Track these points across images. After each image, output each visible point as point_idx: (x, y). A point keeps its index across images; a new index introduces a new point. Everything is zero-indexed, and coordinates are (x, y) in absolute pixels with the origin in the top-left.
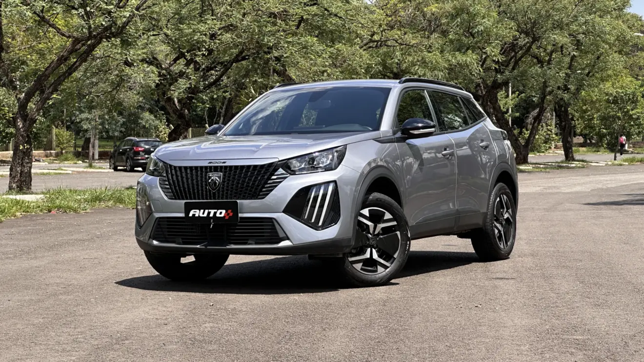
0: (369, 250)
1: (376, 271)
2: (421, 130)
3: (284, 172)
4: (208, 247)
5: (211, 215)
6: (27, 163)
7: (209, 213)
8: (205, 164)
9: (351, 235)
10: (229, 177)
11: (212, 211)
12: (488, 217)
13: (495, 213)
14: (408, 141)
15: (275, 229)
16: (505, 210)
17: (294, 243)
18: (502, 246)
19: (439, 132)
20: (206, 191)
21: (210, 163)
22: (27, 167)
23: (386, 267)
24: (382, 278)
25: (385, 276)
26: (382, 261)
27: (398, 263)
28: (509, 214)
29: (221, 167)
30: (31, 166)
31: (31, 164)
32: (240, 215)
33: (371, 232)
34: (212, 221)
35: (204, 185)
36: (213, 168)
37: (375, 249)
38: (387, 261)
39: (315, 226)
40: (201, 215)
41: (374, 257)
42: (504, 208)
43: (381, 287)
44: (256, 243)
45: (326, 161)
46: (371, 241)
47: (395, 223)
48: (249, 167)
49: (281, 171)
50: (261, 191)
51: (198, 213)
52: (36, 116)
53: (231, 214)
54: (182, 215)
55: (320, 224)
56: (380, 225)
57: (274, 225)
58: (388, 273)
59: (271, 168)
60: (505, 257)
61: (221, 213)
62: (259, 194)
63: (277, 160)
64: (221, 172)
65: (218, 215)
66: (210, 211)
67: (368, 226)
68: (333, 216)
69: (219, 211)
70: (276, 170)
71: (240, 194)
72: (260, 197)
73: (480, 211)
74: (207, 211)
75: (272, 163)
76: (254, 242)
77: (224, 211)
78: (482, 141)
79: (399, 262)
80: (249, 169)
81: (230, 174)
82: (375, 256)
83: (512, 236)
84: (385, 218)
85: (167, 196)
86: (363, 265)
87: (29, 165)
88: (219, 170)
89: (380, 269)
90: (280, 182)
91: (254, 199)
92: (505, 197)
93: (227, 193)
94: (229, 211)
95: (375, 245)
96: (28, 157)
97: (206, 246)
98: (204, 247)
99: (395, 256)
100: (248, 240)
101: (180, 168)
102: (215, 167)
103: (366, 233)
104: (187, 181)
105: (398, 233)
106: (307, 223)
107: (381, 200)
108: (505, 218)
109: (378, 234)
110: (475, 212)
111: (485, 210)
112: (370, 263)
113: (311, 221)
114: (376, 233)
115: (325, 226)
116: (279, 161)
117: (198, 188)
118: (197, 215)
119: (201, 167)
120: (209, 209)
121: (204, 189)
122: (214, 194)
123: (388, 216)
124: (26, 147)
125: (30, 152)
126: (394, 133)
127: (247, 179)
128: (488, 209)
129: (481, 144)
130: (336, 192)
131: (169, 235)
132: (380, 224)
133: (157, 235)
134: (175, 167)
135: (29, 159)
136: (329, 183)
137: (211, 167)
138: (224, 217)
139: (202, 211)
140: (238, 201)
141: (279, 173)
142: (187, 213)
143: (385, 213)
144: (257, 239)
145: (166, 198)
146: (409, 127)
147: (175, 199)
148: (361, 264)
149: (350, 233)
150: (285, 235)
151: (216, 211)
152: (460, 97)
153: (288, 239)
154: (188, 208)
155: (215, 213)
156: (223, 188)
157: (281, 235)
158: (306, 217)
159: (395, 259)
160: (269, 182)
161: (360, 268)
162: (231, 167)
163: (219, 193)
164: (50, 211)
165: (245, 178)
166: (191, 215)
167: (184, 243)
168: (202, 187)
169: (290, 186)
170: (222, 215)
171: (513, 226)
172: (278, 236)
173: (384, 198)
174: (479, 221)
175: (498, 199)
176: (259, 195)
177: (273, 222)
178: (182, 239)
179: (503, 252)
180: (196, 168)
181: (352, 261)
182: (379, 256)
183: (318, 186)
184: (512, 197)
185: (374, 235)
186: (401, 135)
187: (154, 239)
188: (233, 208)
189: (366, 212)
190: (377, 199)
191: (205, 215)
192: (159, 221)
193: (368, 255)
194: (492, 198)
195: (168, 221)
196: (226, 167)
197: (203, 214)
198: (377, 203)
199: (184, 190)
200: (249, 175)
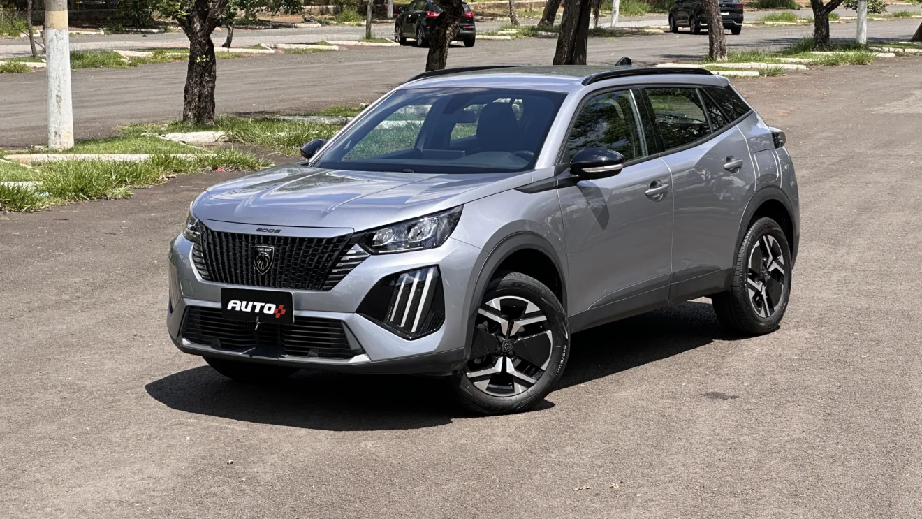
0: (501, 360)
1: (513, 391)
3: (362, 250)
4: (254, 357)
5: (257, 310)
6: (208, 82)
7: (254, 307)
8: (251, 231)
9: (464, 345)
10: (284, 253)
11: (259, 305)
12: (737, 273)
13: (750, 266)
14: (583, 183)
15: (345, 336)
16: (771, 257)
17: (373, 359)
18: (762, 314)
19: (647, 156)
20: (252, 272)
21: (259, 230)
22: (208, 87)
23: (528, 385)
24: (519, 403)
25: (526, 398)
26: (517, 374)
27: (549, 378)
28: (779, 263)
29: (273, 238)
30: (215, 85)
31: (214, 83)
32: (295, 313)
33: (505, 333)
34: (257, 319)
35: (249, 263)
36: (262, 238)
37: (510, 357)
38: (530, 376)
39: (406, 334)
40: (244, 309)
41: (508, 371)
42: (768, 256)
43: (518, 415)
44: (320, 356)
45: (428, 228)
46: (503, 345)
47: (544, 318)
48: (311, 240)
49: (356, 249)
50: (327, 278)
53: (283, 312)
54: (219, 305)
55: (414, 330)
56: (518, 322)
57: (342, 331)
58: (531, 394)
59: (344, 243)
60: (773, 327)
61: (270, 309)
62: (324, 282)
63: (352, 231)
64: (273, 244)
65: (266, 311)
67: (499, 324)
68: (433, 320)
69: (267, 306)
70: (349, 247)
71: (298, 281)
72: (324, 287)
73: (719, 269)
74: (250, 304)
75: (344, 236)
76: (316, 354)
77: (273, 306)
78: (728, 160)
79: (550, 376)
80: (312, 243)
81: (285, 249)
82: (511, 369)
83: (782, 295)
84: (526, 312)
85: (201, 274)
86: (490, 383)
87: (211, 85)
88: (270, 242)
89: (519, 388)
90: (355, 266)
91: (317, 290)
92: (771, 238)
93: (280, 278)
94: (281, 307)
95: (511, 353)
96: (209, 74)
97: (251, 354)
98: (248, 356)
99: (544, 367)
100: (308, 350)
101: (219, 233)
102: (264, 237)
103: (496, 335)
104: (228, 256)
105: (549, 333)
106: (394, 328)
107: (520, 286)
108: (770, 270)
109: (516, 337)
110: (708, 271)
111: (730, 266)
112: (503, 380)
113: (400, 325)
114: (513, 333)
115: (422, 333)
116: (355, 233)
117: (242, 267)
118: (238, 309)
119: (247, 236)
121: (250, 270)
122: (263, 277)
123: (532, 307)
124: (205, 60)
125: (212, 66)
126: (558, 171)
127: (308, 258)
128: (735, 263)
129: (726, 165)
131: (203, 333)
132: (519, 320)
133: (187, 330)
134: (212, 232)
135: (210, 76)
136: (428, 267)
137: (259, 237)
138: (274, 314)
139: (244, 303)
140: (293, 292)
141: (354, 252)
142: (225, 304)
143: (527, 303)
144: (320, 350)
145: (199, 278)
146: (584, 162)
147: (212, 280)
148: (488, 381)
150: (359, 347)
151: (263, 304)
152: (700, 89)
153: (364, 352)
154: (227, 296)
155: (262, 308)
156: (275, 270)
157: (354, 346)
158: (392, 320)
159: (544, 371)
160: (344, 258)
161: (486, 387)
162: (286, 239)
163: (269, 277)
164: (215, 168)
165: (305, 257)
166: (229, 308)
167: (224, 347)
168: (247, 265)
169: (374, 269)
170: (272, 312)
171: (786, 281)
172: (348, 347)
173: (524, 281)
174: (720, 284)
175: (758, 244)
176: (323, 284)
177: (341, 327)
178: (221, 340)
179: (763, 324)
180: (240, 236)
181: (472, 378)
182: (518, 368)
183: (413, 272)
184: (784, 237)
185: (510, 338)
186: (569, 173)
187: (184, 336)
188: (284, 301)
189: (495, 303)
190: (514, 284)
191: (249, 309)
192: (190, 312)
193: (498, 368)
194: (744, 244)
195: (201, 313)
196: (280, 238)
197: (246, 307)
198: (516, 289)
199: (224, 269)
200: (310, 253)
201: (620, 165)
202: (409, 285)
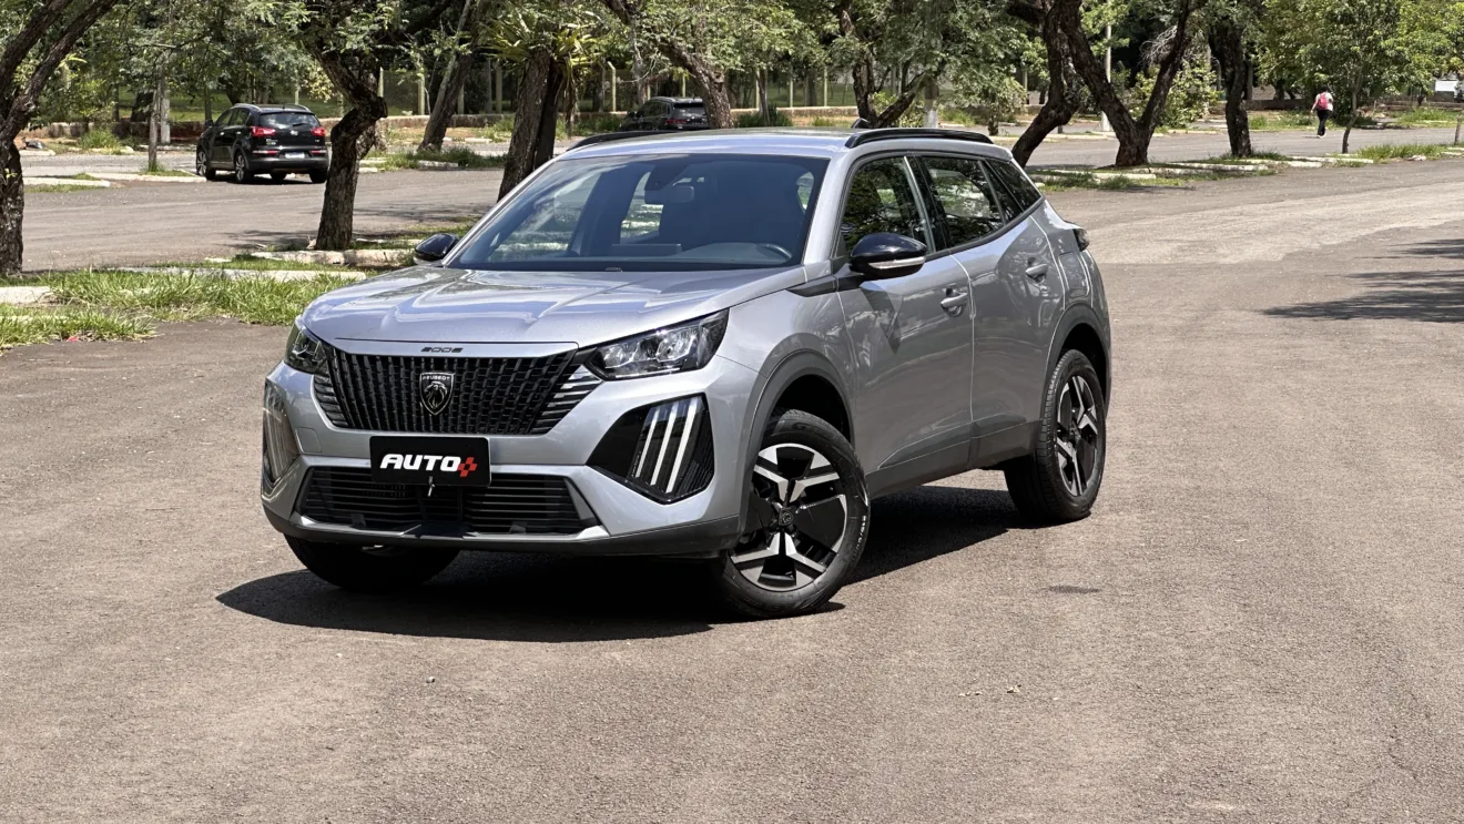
0: (777, 537)
1: (793, 583)
2: (896, 261)
3: (589, 374)
4: (423, 537)
5: (430, 467)
6: (13, 211)
7: (425, 463)
8: (415, 351)
9: (738, 511)
10: (469, 383)
11: (432, 460)
12: (1044, 429)
13: (1059, 420)
14: (865, 285)
15: (570, 501)
16: (1082, 408)
17: (612, 533)
18: (1073, 491)
19: (935, 253)
20: (418, 413)
21: (427, 349)
22: (11, 219)
23: (814, 574)
24: (805, 599)
25: (813, 593)
26: (804, 560)
27: (842, 564)
28: (1091, 417)
29: (451, 360)
30: (22, 217)
31: (21, 212)
32: (493, 469)
33: (783, 497)
34: (431, 480)
35: (413, 399)
36: (432, 361)
37: (790, 534)
38: (817, 561)
39: (658, 495)
40: (407, 466)
41: (788, 554)
42: (1079, 406)
43: (803, 618)
44: (529, 531)
45: (681, 346)
46: (782, 516)
47: (834, 476)
48: (512, 361)
49: (583, 371)
50: (539, 416)
51: (400, 461)
52: (29, 106)
53: (473, 467)
54: (365, 463)
55: (670, 489)
56: (802, 482)
57: (567, 493)
58: (818, 587)
59: (562, 365)
60: (1083, 513)
61: (450, 464)
62: (534, 423)
63: (575, 347)
64: (451, 370)
65: (444, 467)
66: (426, 457)
67: (775, 485)
68: (698, 473)
69: (447, 459)
70: (573, 370)
71: (493, 422)
72: (535, 429)
73: (1025, 420)
74: (419, 459)
75: (564, 354)
76: (524, 529)
77: (457, 460)
78: (1030, 264)
79: (845, 560)
80: (514, 365)
81: (470, 375)
82: (791, 551)
83: (1095, 464)
84: (812, 467)
85: (331, 419)
86: (763, 572)
87: (16, 215)
88: (446, 366)
89: (802, 578)
90: (582, 397)
91: (524, 434)
92: (1082, 381)
93: (464, 418)
94: (470, 460)
95: (791, 527)
96: (14, 198)
97: (418, 535)
98: (413, 536)
99: (836, 548)
100: (510, 523)
101: (360, 357)
102: (436, 359)
103: (770, 500)
104: (377, 389)
105: (842, 498)
106: (641, 486)
107: (803, 428)
108: (1081, 426)
109: (797, 503)
110: (1014, 423)
111: (1036, 417)
112: (781, 565)
113: (650, 482)
114: (793, 498)
115: (678, 495)
116: (580, 350)
117: (400, 405)
118: (398, 466)
119: (407, 359)
120: (424, 454)
121: (414, 409)
122: (436, 419)
123: (819, 461)
125: (17, 186)
126: (835, 268)
127: (509, 388)
128: (1042, 414)
129: (1029, 270)
130: (704, 419)
131: (336, 506)
132: (802, 479)
133: (308, 504)
134: (349, 356)
135: (15, 201)
136: (687, 399)
137: (427, 359)
138: (458, 472)
139: (409, 457)
140: (488, 438)
141: (580, 376)
142: (377, 460)
143: (813, 454)
144: (530, 523)
145: (328, 424)
146: (868, 254)
147: (350, 427)
148: (761, 569)
149: (735, 509)
150: (592, 515)
151: (440, 458)
152: (983, 163)
153: (599, 523)
154: (379, 449)
155: (438, 463)
156: (455, 407)
157: (584, 514)
158: (638, 475)
159: (835, 554)
160: (558, 396)
161: (757, 577)
162: (472, 361)
163: (446, 418)
164: (65, 336)
165: (504, 387)
166: (384, 465)
167: (370, 526)
168: (409, 402)
169: (604, 405)
170: (454, 468)
171: (1099, 441)
172: (576, 515)
173: (809, 421)
174: (1023, 443)
175: (1066, 388)
176: (534, 425)
177: (565, 486)
178: (366, 515)
179: (1075, 505)
180: (396, 359)
181: (740, 563)
182: (800, 549)
183: (666, 404)
184: (1096, 379)
185: (789, 504)
186: (848, 270)
187: (304, 512)
188: (477, 453)
189: (770, 454)
190: (795, 426)
191: (416, 466)
192: (314, 475)
193: (774, 549)
194: (1052, 387)
195: (333, 476)
196: (461, 360)
197: (412, 463)
198: (797, 433)
199: (370, 408)
200: (512, 380)
201: (921, 258)
202: (662, 426)
